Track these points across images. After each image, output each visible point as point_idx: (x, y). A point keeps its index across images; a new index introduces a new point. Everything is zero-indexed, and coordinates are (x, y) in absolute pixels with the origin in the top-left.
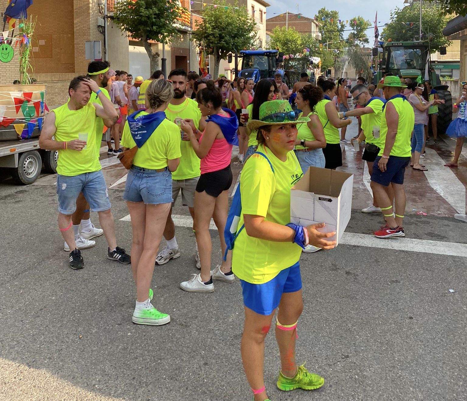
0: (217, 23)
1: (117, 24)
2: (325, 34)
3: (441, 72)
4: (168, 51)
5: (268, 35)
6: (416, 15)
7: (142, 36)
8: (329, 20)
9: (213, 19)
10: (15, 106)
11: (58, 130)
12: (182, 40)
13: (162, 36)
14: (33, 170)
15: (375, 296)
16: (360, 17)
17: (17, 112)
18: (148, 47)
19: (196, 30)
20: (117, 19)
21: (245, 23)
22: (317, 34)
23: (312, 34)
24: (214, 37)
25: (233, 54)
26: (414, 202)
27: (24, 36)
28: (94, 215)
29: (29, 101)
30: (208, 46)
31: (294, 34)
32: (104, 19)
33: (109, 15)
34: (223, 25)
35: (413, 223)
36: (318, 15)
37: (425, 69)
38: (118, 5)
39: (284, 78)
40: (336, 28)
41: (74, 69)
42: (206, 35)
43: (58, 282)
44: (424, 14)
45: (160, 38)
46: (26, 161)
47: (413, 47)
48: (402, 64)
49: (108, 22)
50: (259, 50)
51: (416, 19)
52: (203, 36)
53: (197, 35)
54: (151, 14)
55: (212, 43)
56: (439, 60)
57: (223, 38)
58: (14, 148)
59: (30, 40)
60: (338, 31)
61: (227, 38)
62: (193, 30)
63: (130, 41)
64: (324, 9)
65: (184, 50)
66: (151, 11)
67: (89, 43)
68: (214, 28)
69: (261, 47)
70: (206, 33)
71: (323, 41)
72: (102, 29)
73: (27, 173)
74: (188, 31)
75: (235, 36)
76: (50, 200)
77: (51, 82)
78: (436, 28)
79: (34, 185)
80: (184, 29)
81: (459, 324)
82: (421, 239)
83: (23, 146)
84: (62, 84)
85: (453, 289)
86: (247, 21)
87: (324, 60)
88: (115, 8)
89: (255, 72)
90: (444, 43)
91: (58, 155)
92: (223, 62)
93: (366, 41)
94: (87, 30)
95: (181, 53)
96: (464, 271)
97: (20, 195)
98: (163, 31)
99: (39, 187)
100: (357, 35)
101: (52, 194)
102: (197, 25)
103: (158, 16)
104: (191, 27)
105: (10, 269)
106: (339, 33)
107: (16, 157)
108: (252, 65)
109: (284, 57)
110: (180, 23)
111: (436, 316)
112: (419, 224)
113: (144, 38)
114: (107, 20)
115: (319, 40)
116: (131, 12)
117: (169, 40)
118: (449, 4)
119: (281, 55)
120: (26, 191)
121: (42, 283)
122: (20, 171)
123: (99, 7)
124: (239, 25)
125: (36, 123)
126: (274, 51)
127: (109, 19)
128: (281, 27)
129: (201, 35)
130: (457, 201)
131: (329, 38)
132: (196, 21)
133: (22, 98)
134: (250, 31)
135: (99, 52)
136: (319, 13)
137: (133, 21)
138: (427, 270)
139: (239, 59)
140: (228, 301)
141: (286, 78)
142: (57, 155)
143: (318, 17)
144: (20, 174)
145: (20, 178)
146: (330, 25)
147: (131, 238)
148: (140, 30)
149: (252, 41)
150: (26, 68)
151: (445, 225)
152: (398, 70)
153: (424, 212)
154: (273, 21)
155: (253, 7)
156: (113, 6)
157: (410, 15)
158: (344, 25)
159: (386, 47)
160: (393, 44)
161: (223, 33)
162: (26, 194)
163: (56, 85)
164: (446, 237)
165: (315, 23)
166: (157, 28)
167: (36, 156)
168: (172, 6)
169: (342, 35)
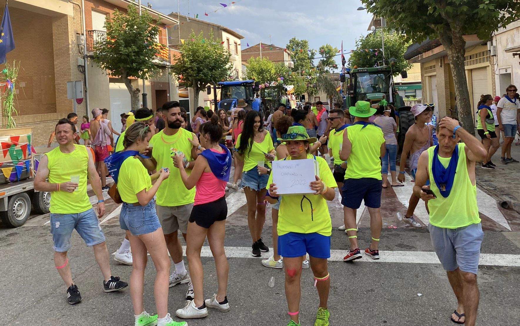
0: (194, 57)
1: (98, 63)
2: (297, 62)
3: (405, 93)
4: (148, 86)
5: (244, 65)
6: (379, 42)
7: (122, 74)
8: (299, 49)
9: (191, 53)
10: (2, 150)
11: (50, 172)
12: (161, 74)
13: (141, 73)
14: (22, 212)
15: (353, 305)
16: (328, 45)
17: (5, 156)
18: (128, 83)
19: (174, 64)
20: (96, 59)
21: (221, 55)
22: (289, 62)
23: (285, 63)
24: (192, 70)
25: (211, 85)
26: (385, 217)
27: (8, 81)
28: (87, 252)
29: (16, 145)
30: (187, 79)
31: (269, 64)
32: (84, 58)
33: (88, 55)
34: (201, 58)
35: (384, 236)
36: (289, 44)
37: (389, 92)
38: (98, 45)
39: (261, 107)
40: (307, 56)
41: (56, 109)
42: (184, 69)
43: (58, 319)
44: (386, 40)
45: (140, 74)
46: (15, 204)
47: (377, 72)
48: (368, 89)
49: (88, 61)
50: (236, 81)
51: (378, 46)
52: (182, 70)
53: (176, 69)
54: (130, 52)
55: (191, 76)
56: (403, 82)
57: (201, 71)
58: (4, 192)
59: (14, 84)
60: (308, 58)
61: (205, 70)
62: (171, 64)
63: (110, 78)
64: (295, 39)
65: (164, 84)
66: (130, 49)
67: (71, 83)
68: (192, 62)
69: (237, 77)
70: (184, 66)
71: (295, 69)
72: (82, 69)
73: (16, 216)
74: (167, 65)
75: (213, 69)
76: (42, 240)
77: (33, 123)
78: (397, 52)
79: (24, 227)
80: (163, 64)
81: (427, 324)
82: (392, 250)
83: (12, 189)
84: (44, 125)
85: (421, 293)
86: (223, 53)
87: (298, 86)
88: (94, 48)
89: (234, 102)
90: (405, 66)
91: (47, 196)
92: (202, 94)
93: (336, 67)
94: (68, 70)
95: (161, 87)
96: (430, 276)
97: (11, 238)
98: (143, 67)
99: (29, 229)
100: (327, 61)
101: (43, 235)
102: (175, 60)
103: (138, 54)
104: (170, 62)
105: (10, 310)
106: (309, 61)
107: (6, 200)
108: (230, 95)
109: (260, 86)
110: (159, 58)
111: (407, 318)
112: (391, 237)
113: (124, 75)
114: (87, 60)
115: (292, 68)
116: (110, 51)
117: (149, 76)
118: (405, 33)
119: (257, 84)
120: (16, 234)
121: (43, 320)
122: (10, 214)
123: (79, 47)
124: (216, 57)
125: (24, 166)
126: (251, 81)
127: (89, 58)
128: (255, 57)
129: (179, 69)
130: (423, 214)
131: (301, 65)
132: (174, 56)
133: (9, 142)
134: (225, 62)
135: (81, 92)
136: (290, 42)
137: (113, 59)
138: (398, 278)
139: (217, 90)
140: (221, 321)
141: (263, 106)
142: (45, 196)
143: (289, 46)
144: (10, 217)
145: (10, 221)
146: (301, 53)
147: (125, 270)
148: (120, 67)
149: (229, 72)
150: (10, 112)
151: (413, 236)
152: (365, 94)
153: (394, 226)
154: (247, 52)
155: (228, 40)
156: (92, 46)
157: (373, 42)
158: (314, 53)
159: (353, 73)
160: (358, 70)
161: (201, 66)
162: (16, 237)
163: (38, 126)
164: (414, 247)
165: (287, 52)
166: (137, 65)
167: (25, 198)
168: (151, 43)
169: (313, 62)
